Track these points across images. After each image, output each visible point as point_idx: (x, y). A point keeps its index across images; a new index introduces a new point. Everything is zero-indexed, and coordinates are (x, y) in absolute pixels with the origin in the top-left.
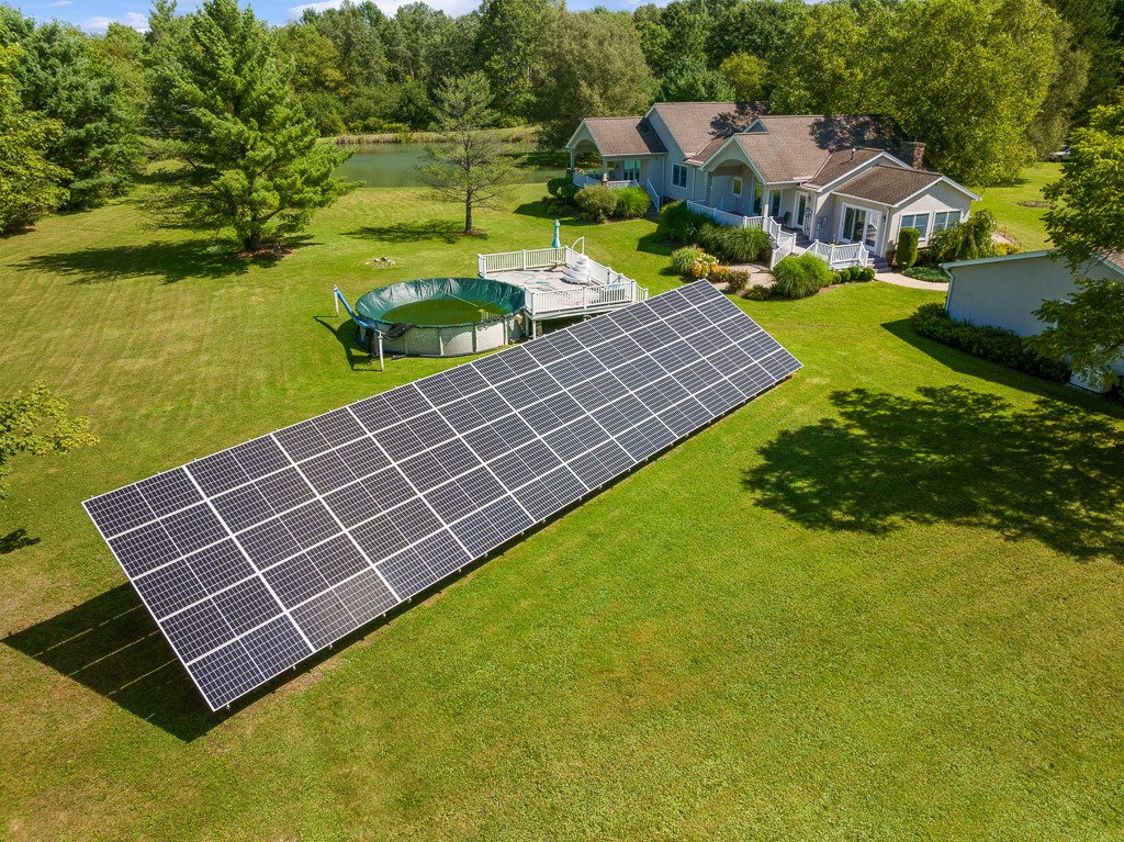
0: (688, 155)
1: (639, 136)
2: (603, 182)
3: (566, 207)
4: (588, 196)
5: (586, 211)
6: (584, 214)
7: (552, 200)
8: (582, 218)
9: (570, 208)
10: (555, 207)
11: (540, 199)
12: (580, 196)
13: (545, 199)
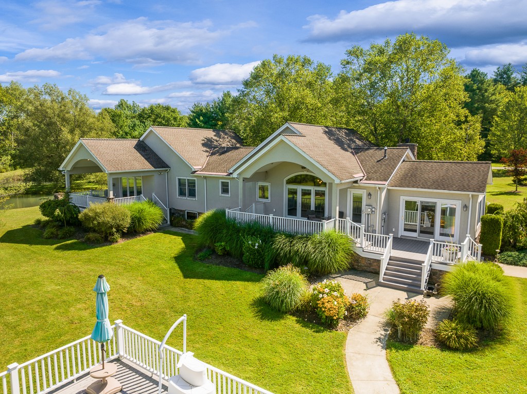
0: (196, 168)
1: (139, 154)
2: (109, 199)
3: (66, 228)
4: (97, 214)
5: (94, 231)
6: (91, 235)
7: (47, 223)
8: (89, 239)
9: (72, 229)
10: (54, 230)
11: (31, 222)
12: (86, 215)
13: (38, 222)
